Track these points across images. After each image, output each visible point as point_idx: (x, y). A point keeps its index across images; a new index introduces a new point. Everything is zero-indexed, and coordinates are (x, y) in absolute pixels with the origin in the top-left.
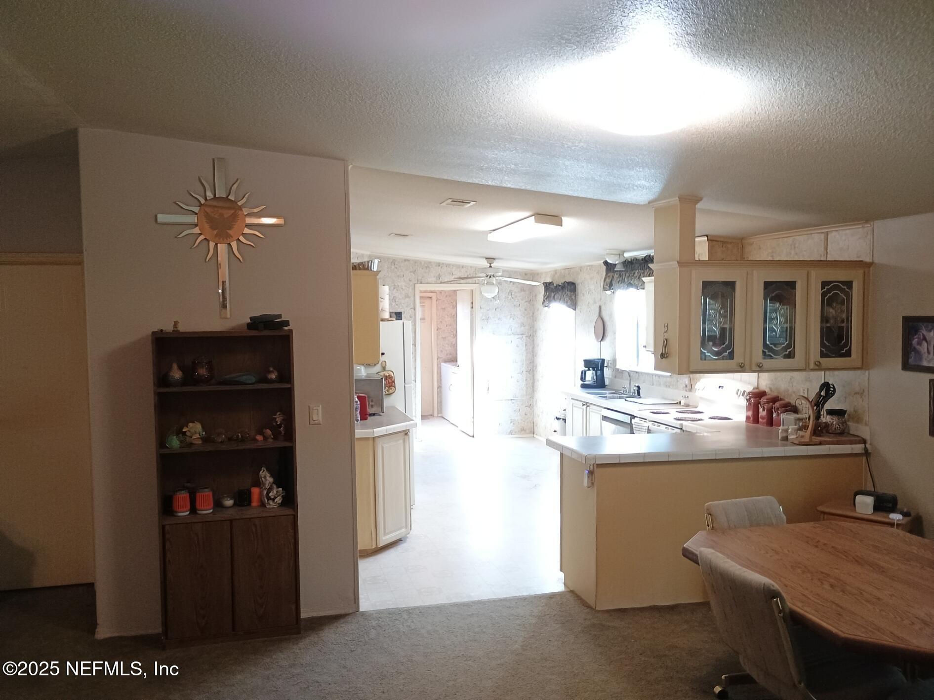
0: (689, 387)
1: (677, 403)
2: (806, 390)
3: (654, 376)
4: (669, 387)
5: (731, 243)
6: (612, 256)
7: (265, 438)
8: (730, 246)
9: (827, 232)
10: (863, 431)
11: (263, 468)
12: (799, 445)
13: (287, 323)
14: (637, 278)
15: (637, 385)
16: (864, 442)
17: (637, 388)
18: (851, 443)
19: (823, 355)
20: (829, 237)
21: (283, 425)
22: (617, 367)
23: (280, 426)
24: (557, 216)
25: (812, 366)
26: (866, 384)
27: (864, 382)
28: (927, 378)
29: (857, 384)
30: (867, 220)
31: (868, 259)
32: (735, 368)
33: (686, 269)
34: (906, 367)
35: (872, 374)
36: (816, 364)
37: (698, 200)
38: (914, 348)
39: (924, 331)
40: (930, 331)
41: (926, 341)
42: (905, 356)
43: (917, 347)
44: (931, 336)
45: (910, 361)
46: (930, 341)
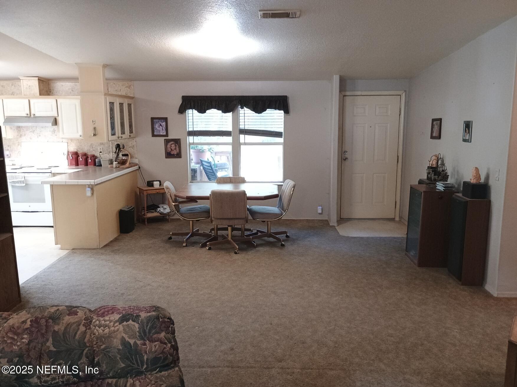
18: (134, 166)
19: (130, 133)
25: (129, 137)
26: (135, 143)
27: (134, 142)
28: (163, 139)
29: (130, 143)
30: (131, 80)
31: (132, 96)
32: (117, 138)
33: (105, 96)
34: (154, 135)
35: (138, 139)
36: (129, 136)
37: (106, 67)
38: (156, 129)
39: (160, 123)
40: (163, 122)
41: (162, 126)
42: (153, 131)
43: (158, 128)
44: (164, 124)
45: (155, 133)
46: (163, 126)
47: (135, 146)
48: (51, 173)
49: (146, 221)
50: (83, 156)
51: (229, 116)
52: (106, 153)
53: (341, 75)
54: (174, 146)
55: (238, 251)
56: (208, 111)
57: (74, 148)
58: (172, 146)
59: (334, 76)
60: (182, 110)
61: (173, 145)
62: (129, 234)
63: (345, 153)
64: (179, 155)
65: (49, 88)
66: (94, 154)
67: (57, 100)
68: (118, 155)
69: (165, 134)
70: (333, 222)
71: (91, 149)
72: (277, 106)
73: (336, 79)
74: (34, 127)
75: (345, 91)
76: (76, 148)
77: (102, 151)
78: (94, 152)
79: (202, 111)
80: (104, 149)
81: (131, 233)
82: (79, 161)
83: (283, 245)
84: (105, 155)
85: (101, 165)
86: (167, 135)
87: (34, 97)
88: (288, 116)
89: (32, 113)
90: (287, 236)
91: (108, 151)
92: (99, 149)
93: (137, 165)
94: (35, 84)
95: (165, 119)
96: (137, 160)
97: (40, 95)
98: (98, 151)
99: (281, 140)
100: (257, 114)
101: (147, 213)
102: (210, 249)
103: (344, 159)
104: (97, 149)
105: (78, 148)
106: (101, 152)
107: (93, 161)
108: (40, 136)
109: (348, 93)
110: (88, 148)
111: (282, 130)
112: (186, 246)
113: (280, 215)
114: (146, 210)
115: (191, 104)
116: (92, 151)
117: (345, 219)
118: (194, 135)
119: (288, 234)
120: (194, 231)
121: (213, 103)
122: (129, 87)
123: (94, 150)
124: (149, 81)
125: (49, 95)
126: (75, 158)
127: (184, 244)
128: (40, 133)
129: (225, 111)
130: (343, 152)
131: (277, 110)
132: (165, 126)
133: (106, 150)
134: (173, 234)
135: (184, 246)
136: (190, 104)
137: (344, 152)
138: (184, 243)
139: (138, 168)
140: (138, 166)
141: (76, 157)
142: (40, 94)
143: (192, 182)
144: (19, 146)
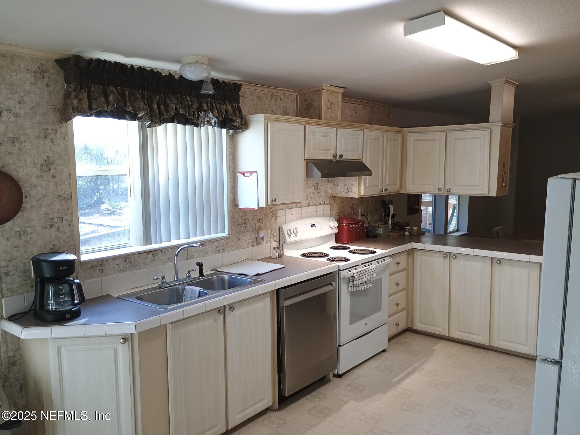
67: (364, 132)
123: (355, 213)
144: (274, 218)
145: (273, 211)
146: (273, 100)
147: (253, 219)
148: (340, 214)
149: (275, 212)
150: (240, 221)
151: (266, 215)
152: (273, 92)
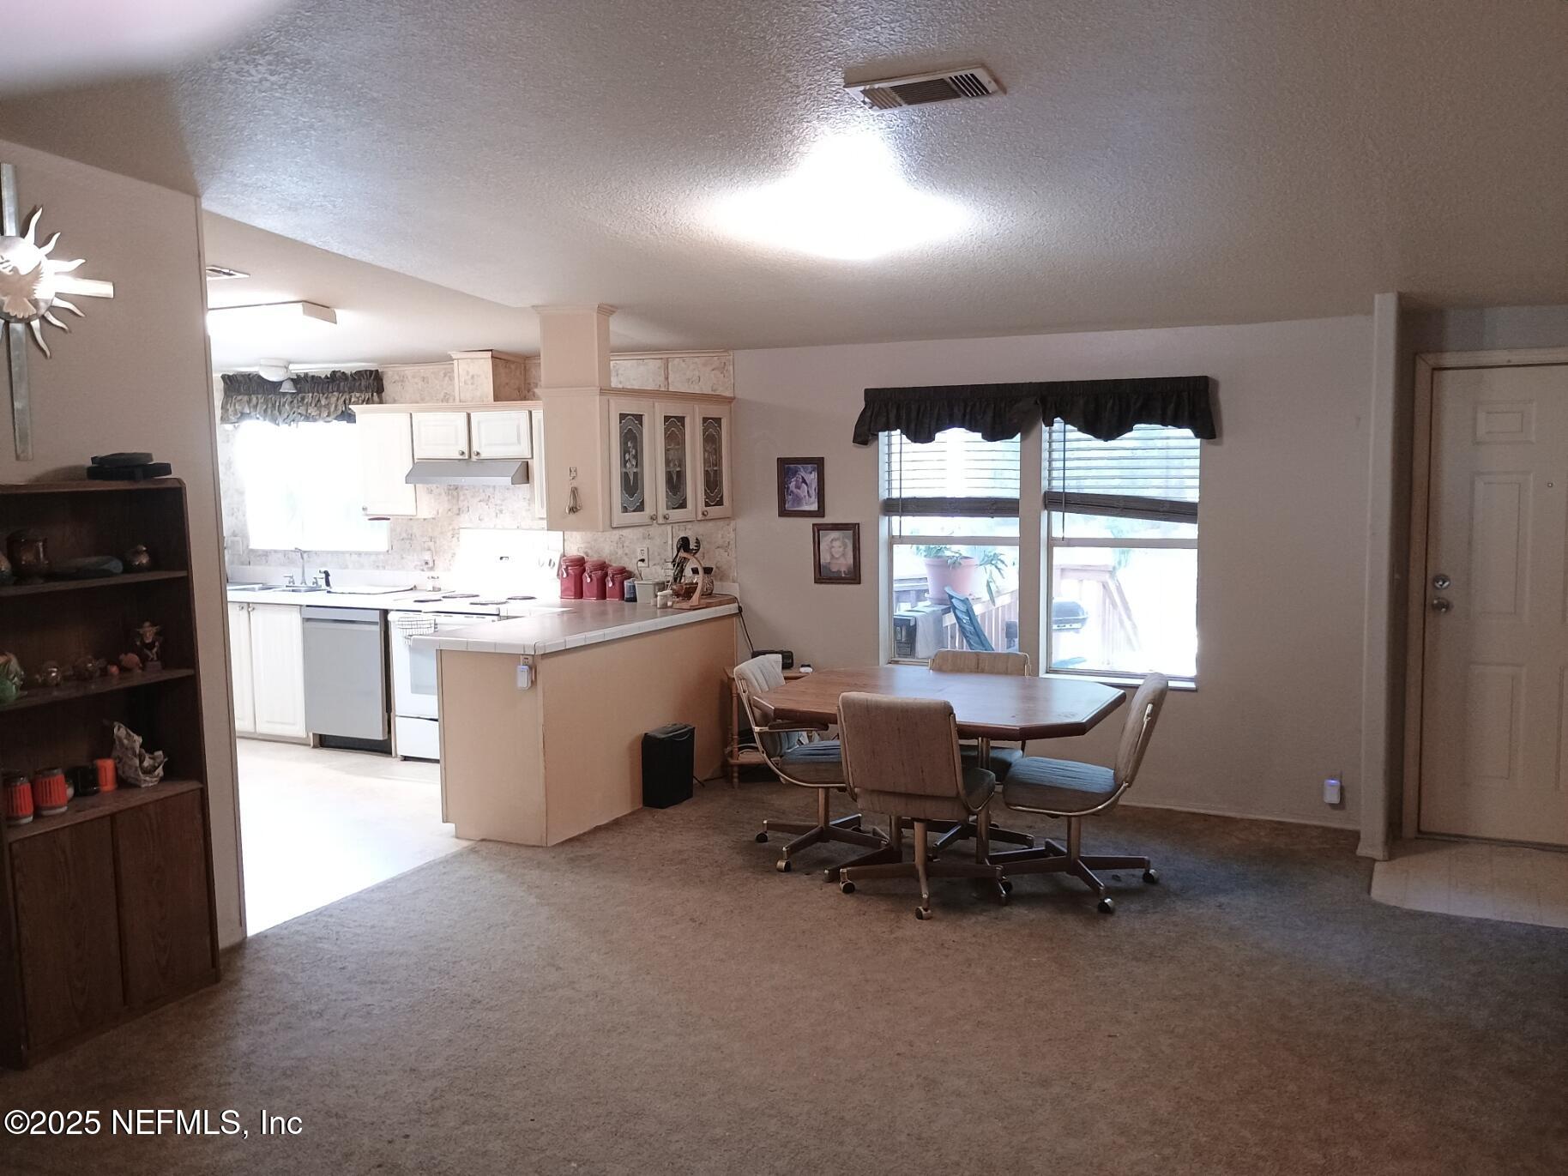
0: (431, 564)
1: (412, 589)
2: (646, 550)
3: (348, 555)
4: (384, 568)
5: (514, 362)
6: (274, 369)
7: (124, 669)
8: (513, 367)
9: (668, 358)
10: (734, 590)
11: (116, 723)
12: (690, 610)
13: (166, 468)
14: (313, 405)
15: (323, 570)
16: (734, 600)
17: (324, 575)
18: (720, 604)
19: (707, 505)
20: (670, 364)
21: (157, 644)
22: (250, 547)
23: (151, 646)
24: (328, 307)
25: (700, 516)
26: (732, 535)
27: (729, 533)
28: (809, 522)
29: (720, 536)
30: (728, 348)
31: (728, 394)
32: (648, 521)
33: (605, 398)
34: (783, 513)
35: (742, 524)
36: (703, 514)
37: (614, 312)
38: (792, 492)
39: (803, 474)
40: (811, 473)
41: (806, 484)
42: (782, 501)
43: (795, 490)
44: (812, 478)
45: (788, 506)
46: (811, 484)
47: (732, 546)
48: (498, 615)
49: (736, 775)
50: (596, 570)
51: (1009, 450)
52: (655, 565)
53: (1401, 290)
54: (840, 547)
55: (926, 910)
56: (939, 436)
57: (579, 545)
58: (833, 547)
59: (1377, 296)
60: (865, 434)
61: (836, 544)
62: (663, 811)
63: (1438, 585)
64: (854, 576)
65: (525, 380)
66: (625, 566)
67: (530, 413)
68: (682, 571)
69: (814, 507)
70: (1372, 843)
71: (620, 552)
72: (1170, 412)
73: (1385, 309)
74: (489, 487)
75: (1441, 350)
76: (582, 546)
77: (645, 557)
78: (625, 558)
79: (921, 432)
80: (650, 553)
81: (670, 810)
82: (584, 582)
83: (1106, 910)
84: (653, 569)
85: (634, 599)
86: (820, 512)
87: (483, 407)
88: (1212, 448)
89: (475, 448)
90: (1148, 878)
91: (661, 559)
92: (639, 550)
93: (734, 602)
94: (483, 368)
95: (818, 464)
96: (736, 585)
97: (495, 401)
98: (636, 558)
99: (1189, 531)
100: (1100, 443)
101: (740, 749)
102: (849, 889)
103: (1433, 605)
104: (634, 552)
105: (586, 548)
106: (643, 560)
107: (617, 584)
108: (501, 511)
109: (1450, 359)
110: (612, 548)
111: (1192, 496)
112: (788, 869)
113: (1102, 799)
114: (736, 741)
115: (888, 414)
116: (621, 558)
117: (1438, 837)
118: (903, 511)
119: (1152, 871)
120: (831, 823)
121: (956, 410)
122: (722, 368)
123: (626, 554)
124: (778, 347)
125: (525, 398)
126: (575, 575)
127: (781, 864)
128: (501, 505)
129: (994, 433)
130: (1430, 577)
131: (1170, 427)
132: (814, 485)
133: (656, 554)
134: (770, 826)
135: (780, 870)
136: (885, 414)
137: (1436, 580)
138: (781, 858)
139: (737, 611)
140: (736, 605)
141: (577, 572)
142: (496, 398)
143: (897, 662)
144: (455, 539)
145: (454, 529)
146: (447, 378)
147: (422, 536)
148: (589, 551)
149: (456, 531)
150: (404, 535)
151: (442, 533)
152: (445, 369)
